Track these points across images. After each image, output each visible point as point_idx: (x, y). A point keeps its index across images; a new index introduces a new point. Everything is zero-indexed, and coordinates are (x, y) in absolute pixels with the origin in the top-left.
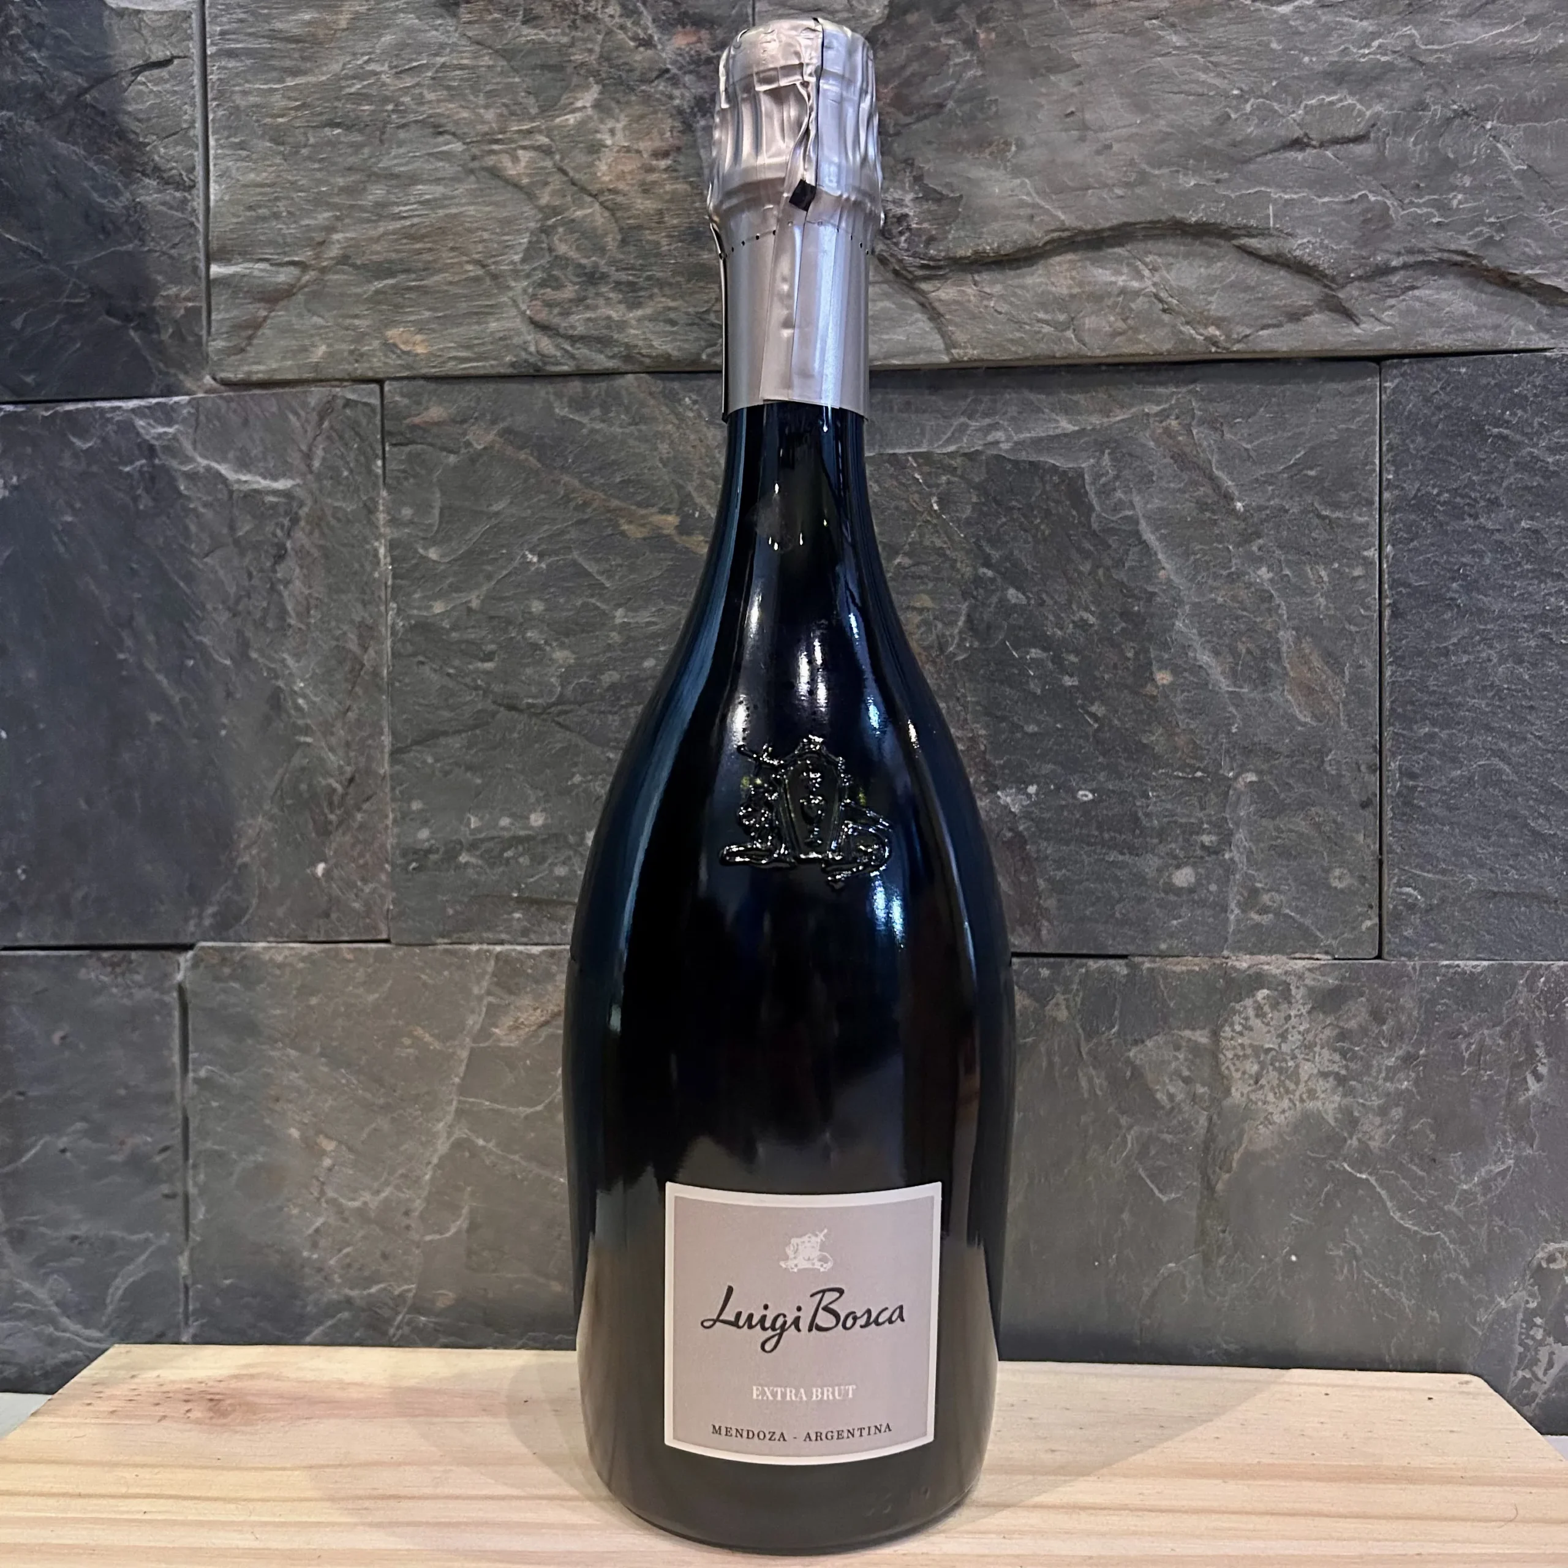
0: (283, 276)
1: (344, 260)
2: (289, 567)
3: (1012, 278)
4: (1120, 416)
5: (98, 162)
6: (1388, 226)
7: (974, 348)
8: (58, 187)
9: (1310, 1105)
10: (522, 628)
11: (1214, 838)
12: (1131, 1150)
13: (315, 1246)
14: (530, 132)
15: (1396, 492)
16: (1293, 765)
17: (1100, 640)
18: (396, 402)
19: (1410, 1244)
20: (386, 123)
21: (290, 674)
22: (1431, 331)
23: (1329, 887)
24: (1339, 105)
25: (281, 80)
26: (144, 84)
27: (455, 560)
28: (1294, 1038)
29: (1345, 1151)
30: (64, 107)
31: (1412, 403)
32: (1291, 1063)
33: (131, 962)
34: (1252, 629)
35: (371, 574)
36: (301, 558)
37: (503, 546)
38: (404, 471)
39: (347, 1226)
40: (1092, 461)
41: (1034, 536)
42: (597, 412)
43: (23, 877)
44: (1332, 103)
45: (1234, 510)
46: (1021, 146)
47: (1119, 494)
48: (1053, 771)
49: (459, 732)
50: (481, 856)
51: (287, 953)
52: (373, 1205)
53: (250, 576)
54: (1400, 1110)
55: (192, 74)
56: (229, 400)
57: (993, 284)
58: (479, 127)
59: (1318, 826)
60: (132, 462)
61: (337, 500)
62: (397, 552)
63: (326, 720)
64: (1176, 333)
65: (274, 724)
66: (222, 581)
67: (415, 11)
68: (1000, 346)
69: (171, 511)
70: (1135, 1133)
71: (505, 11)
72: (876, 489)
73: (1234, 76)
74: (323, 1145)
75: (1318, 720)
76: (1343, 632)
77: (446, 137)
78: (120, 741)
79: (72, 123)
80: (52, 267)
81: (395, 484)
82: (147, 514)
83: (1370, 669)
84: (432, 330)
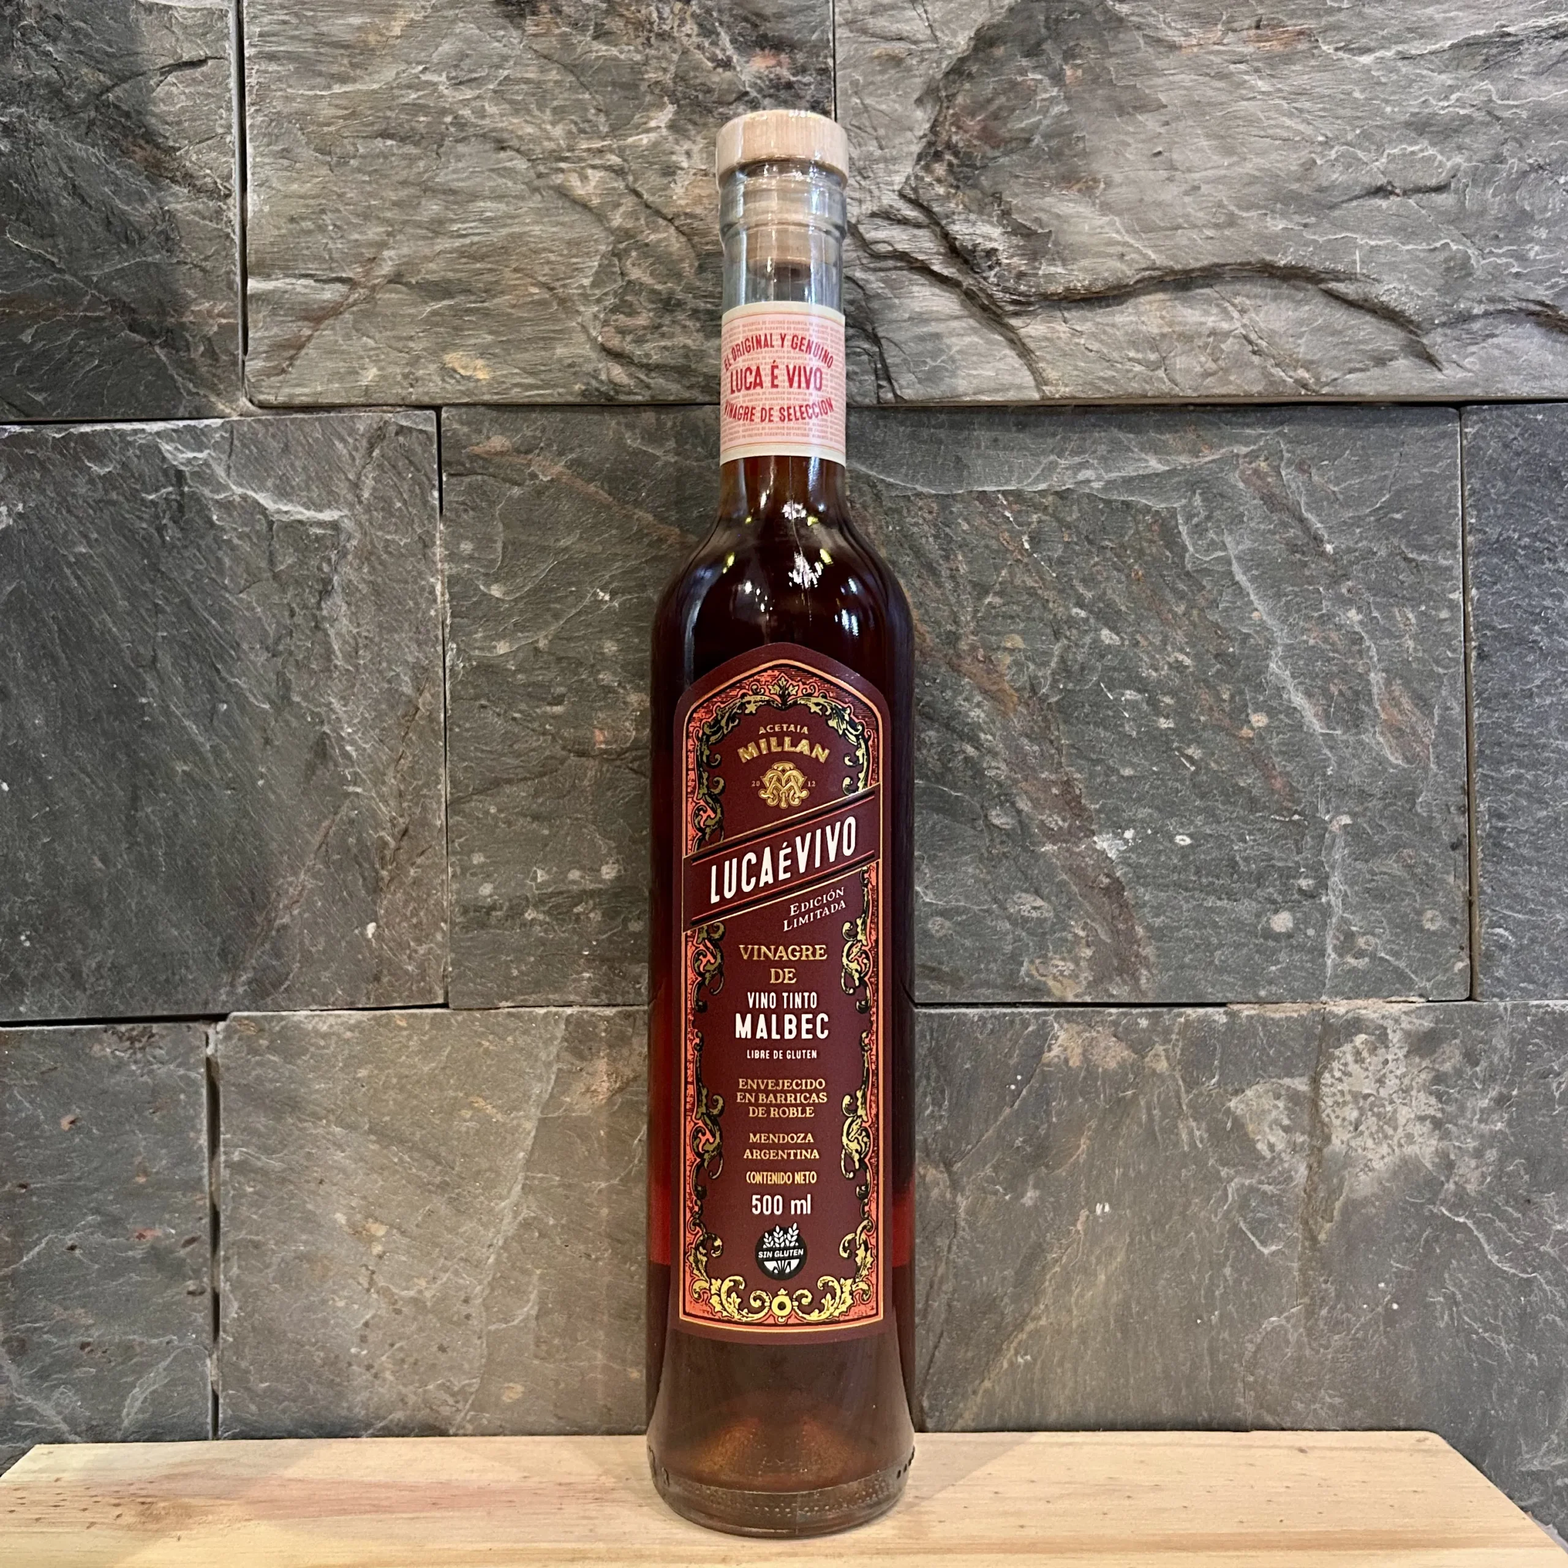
0: (330, 294)
1: (396, 279)
2: (337, 606)
3: (1101, 316)
4: (1208, 456)
5: (119, 165)
6: (1470, 274)
7: (1066, 385)
8: (75, 190)
9: (1409, 1150)
10: (594, 670)
11: (1311, 882)
12: (1234, 1201)
13: (363, 1339)
14: (600, 151)
15: (1480, 536)
16: (1386, 807)
17: (1196, 681)
18: (455, 431)
19: (1508, 1286)
20: (443, 137)
21: (338, 719)
22: (1510, 378)
23: (1421, 930)
24: (1421, 155)
25: (329, 87)
26: (174, 84)
27: (522, 598)
29: (1441, 1196)
30: (84, 106)
31: (1493, 448)
32: (1389, 1108)
33: (152, 1036)
34: (1345, 671)
35: (428, 612)
36: (347, 594)
37: (571, 584)
38: (463, 503)
39: (400, 1318)
40: (1184, 501)
41: (1128, 576)
42: (671, 444)
43: (27, 944)
44: (1413, 153)
45: (1323, 554)
46: (1109, 184)
47: (1211, 534)
48: (1151, 815)
49: (525, 779)
50: (548, 913)
51: (332, 1021)
52: (428, 1294)
53: (292, 614)
54: (1494, 1151)
55: (229, 76)
56: (266, 424)
57: (1086, 321)
58: (546, 143)
59: (1409, 867)
60: (157, 491)
61: (389, 533)
62: (456, 589)
63: (376, 769)
64: (1267, 375)
65: (319, 773)
66: (260, 619)
67: (475, 21)
68: (1091, 384)
69: (202, 543)
70: (1236, 1184)
71: (575, 25)
72: (966, 527)
73: (1318, 123)
74: (373, 1230)
75: (1409, 762)
76: (1432, 675)
77: (510, 153)
78: (141, 792)
79: (92, 123)
80: (67, 277)
81: (453, 516)
82: (174, 546)
83: (1457, 711)
84: (494, 355)
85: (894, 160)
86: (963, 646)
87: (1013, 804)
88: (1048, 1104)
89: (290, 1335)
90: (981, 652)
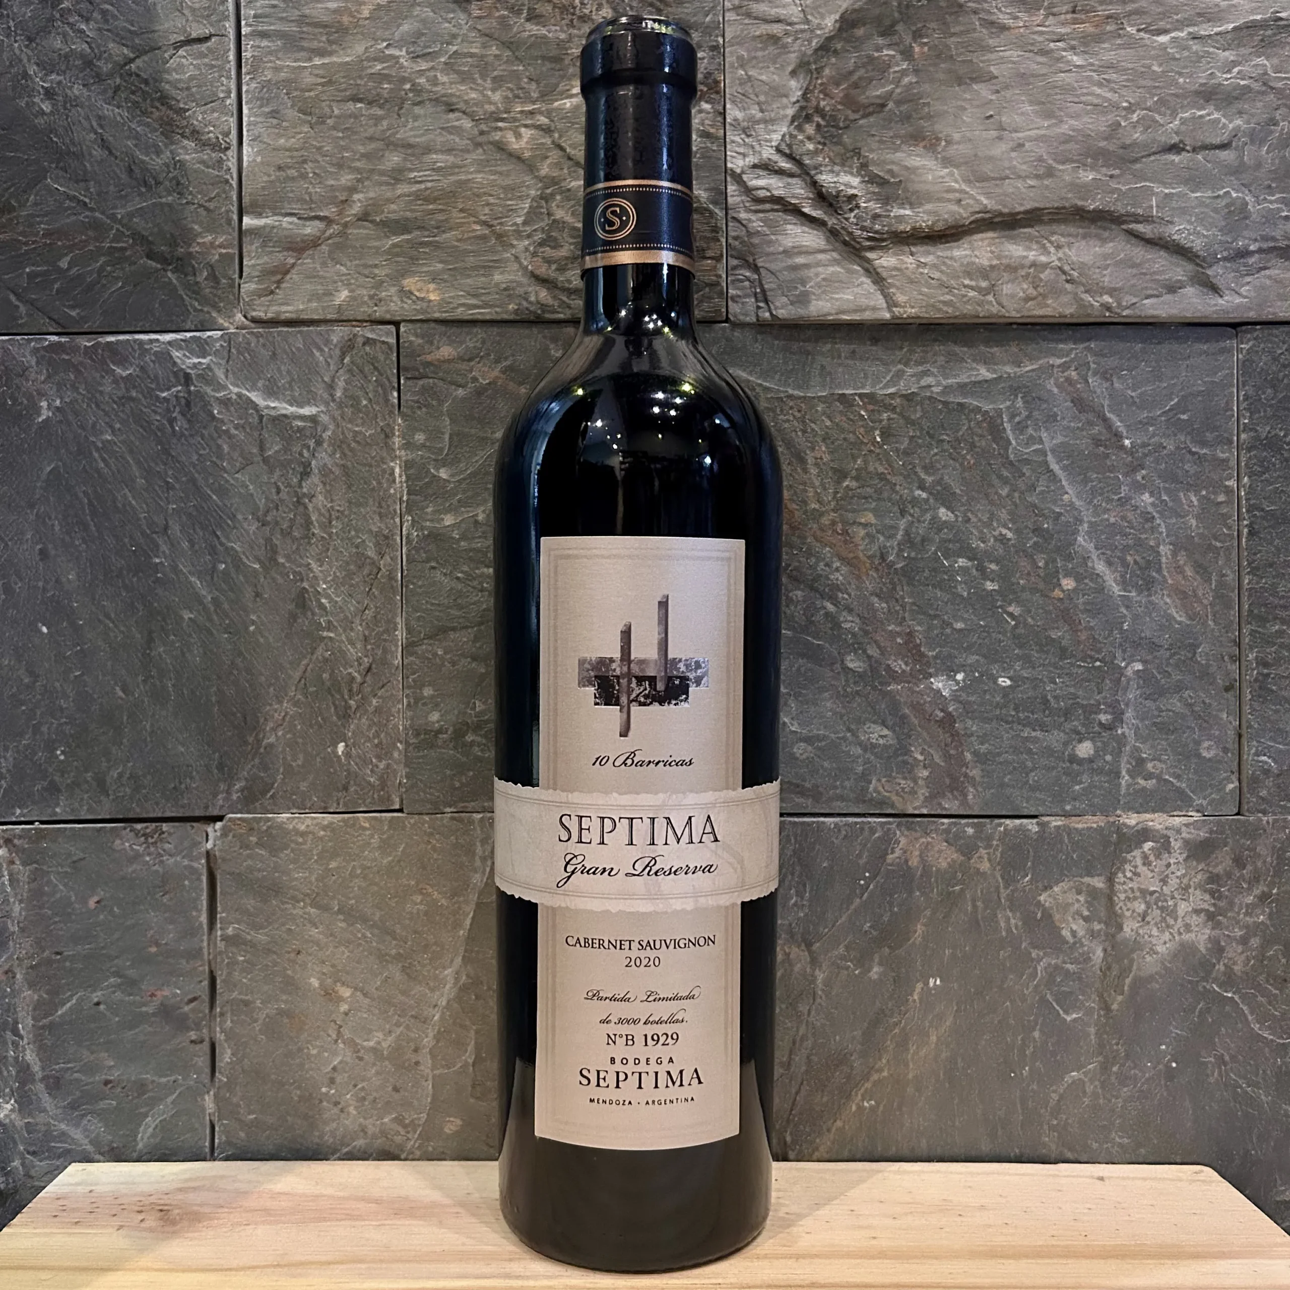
0: (310, 229)
1: (364, 217)
2: (313, 483)
3: (941, 251)
4: (1029, 366)
5: (140, 123)
6: (1246, 218)
7: (913, 307)
8: (104, 144)
9: (1186, 937)
11: (1109, 717)
12: (1042, 977)
13: (332, 1081)
14: (532, 113)
15: (1252, 434)
16: (1172, 656)
17: (1016, 551)
18: (411, 342)
19: (1267, 1049)
20: (403, 101)
21: (316, 578)
22: (1279, 303)
23: (1199, 756)
24: (1207, 118)
25: (310, 59)
26: (184, 57)
27: (464, 479)
28: (1173, 882)
29: (1214, 975)
30: (111, 75)
31: (1263, 361)
32: (1171, 903)
33: (162, 833)
34: (1139, 544)
35: (388, 490)
36: (323, 476)
38: (418, 402)
39: (362, 1063)
40: (1008, 403)
41: (962, 464)
43: (62, 757)
44: (1201, 117)
45: (1122, 447)
46: (949, 142)
47: (1030, 431)
48: (977, 661)
49: (466, 627)
50: (485, 736)
51: (309, 822)
52: (385, 1045)
53: (278, 491)
54: (1257, 939)
55: (228, 50)
56: (257, 336)
57: (929, 256)
58: (487, 107)
59: (1190, 706)
60: (168, 389)
61: (357, 425)
62: (411, 471)
63: (346, 618)
64: (1077, 299)
65: (300, 620)
66: (252, 495)
67: (430, 5)
68: (933, 306)
69: (205, 432)
70: (1044, 964)
71: (511, 9)
72: (828, 423)
73: (1124, 92)
74: (340, 993)
75: (1191, 619)
76: (1210, 547)
77: (457, 114)
78: (154, 635)
79: (117, 89)
80: (97, 214)
81: (409, 413)
82: (182, 435)
83: (1231, 577)
84: (445, 281)
85: (772, 121)
86: (825, 520)
87: (865, 651)
88: (891, 896)
89: (273, 1077)
90: (839, 527)
